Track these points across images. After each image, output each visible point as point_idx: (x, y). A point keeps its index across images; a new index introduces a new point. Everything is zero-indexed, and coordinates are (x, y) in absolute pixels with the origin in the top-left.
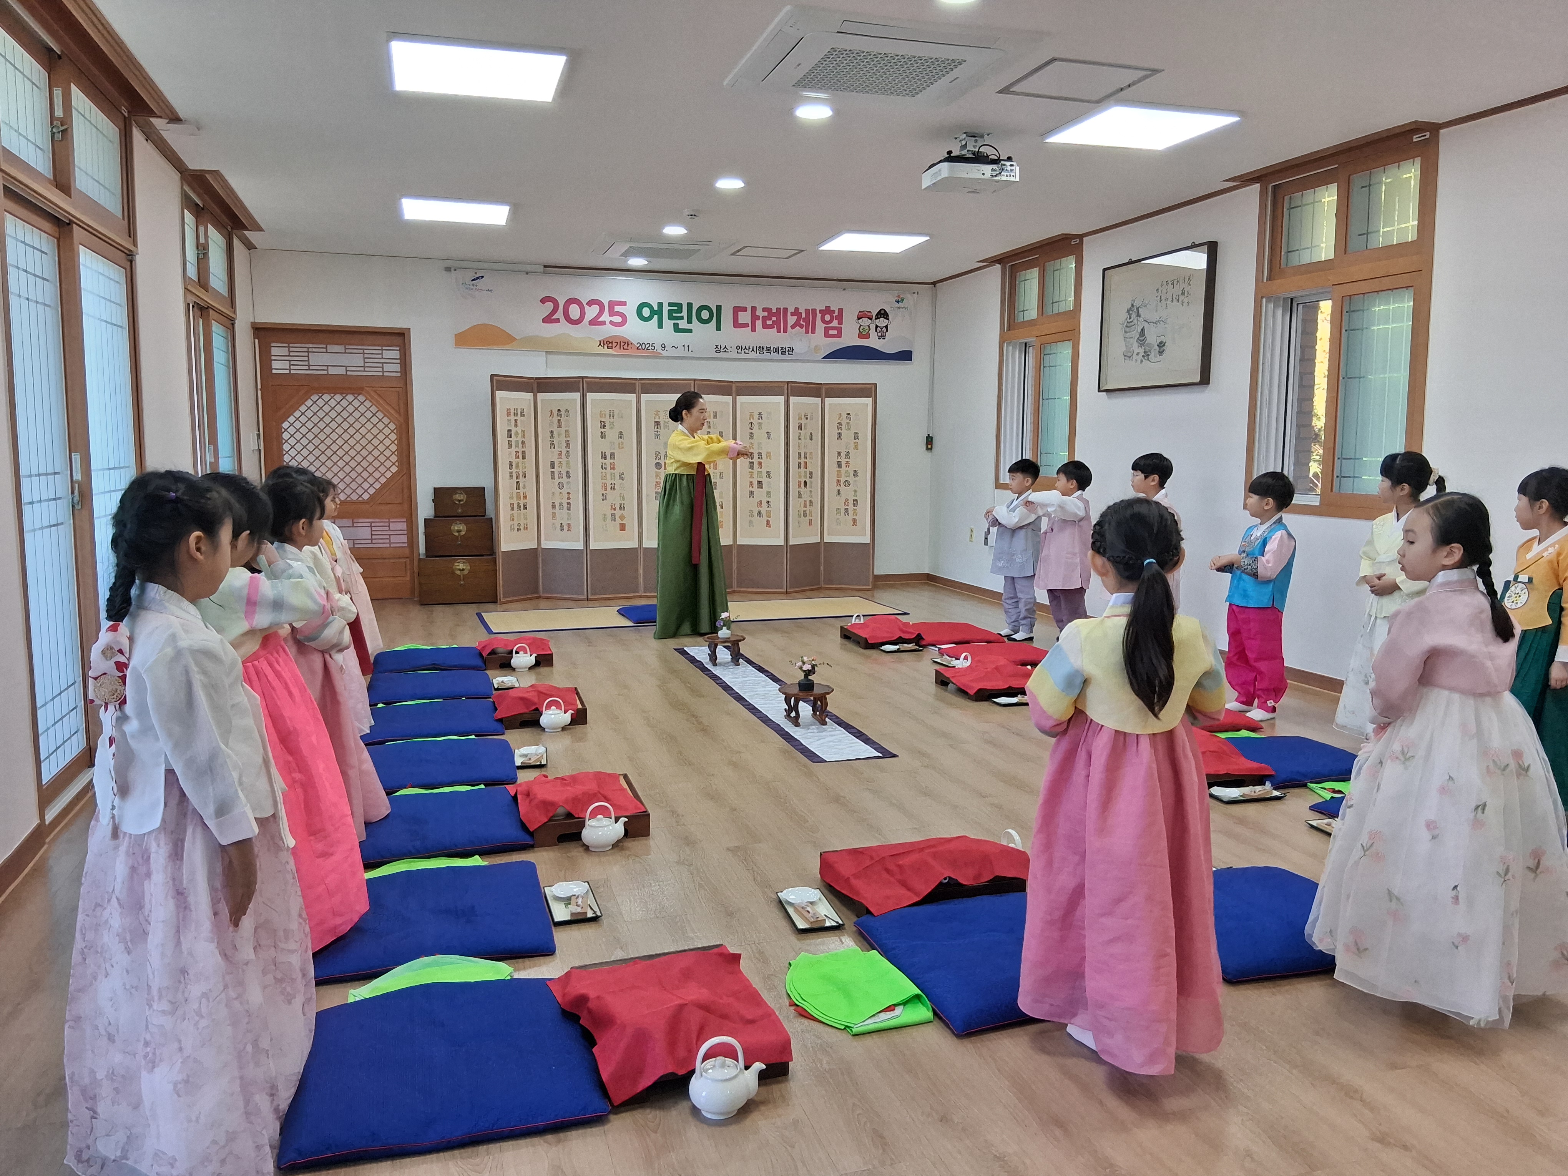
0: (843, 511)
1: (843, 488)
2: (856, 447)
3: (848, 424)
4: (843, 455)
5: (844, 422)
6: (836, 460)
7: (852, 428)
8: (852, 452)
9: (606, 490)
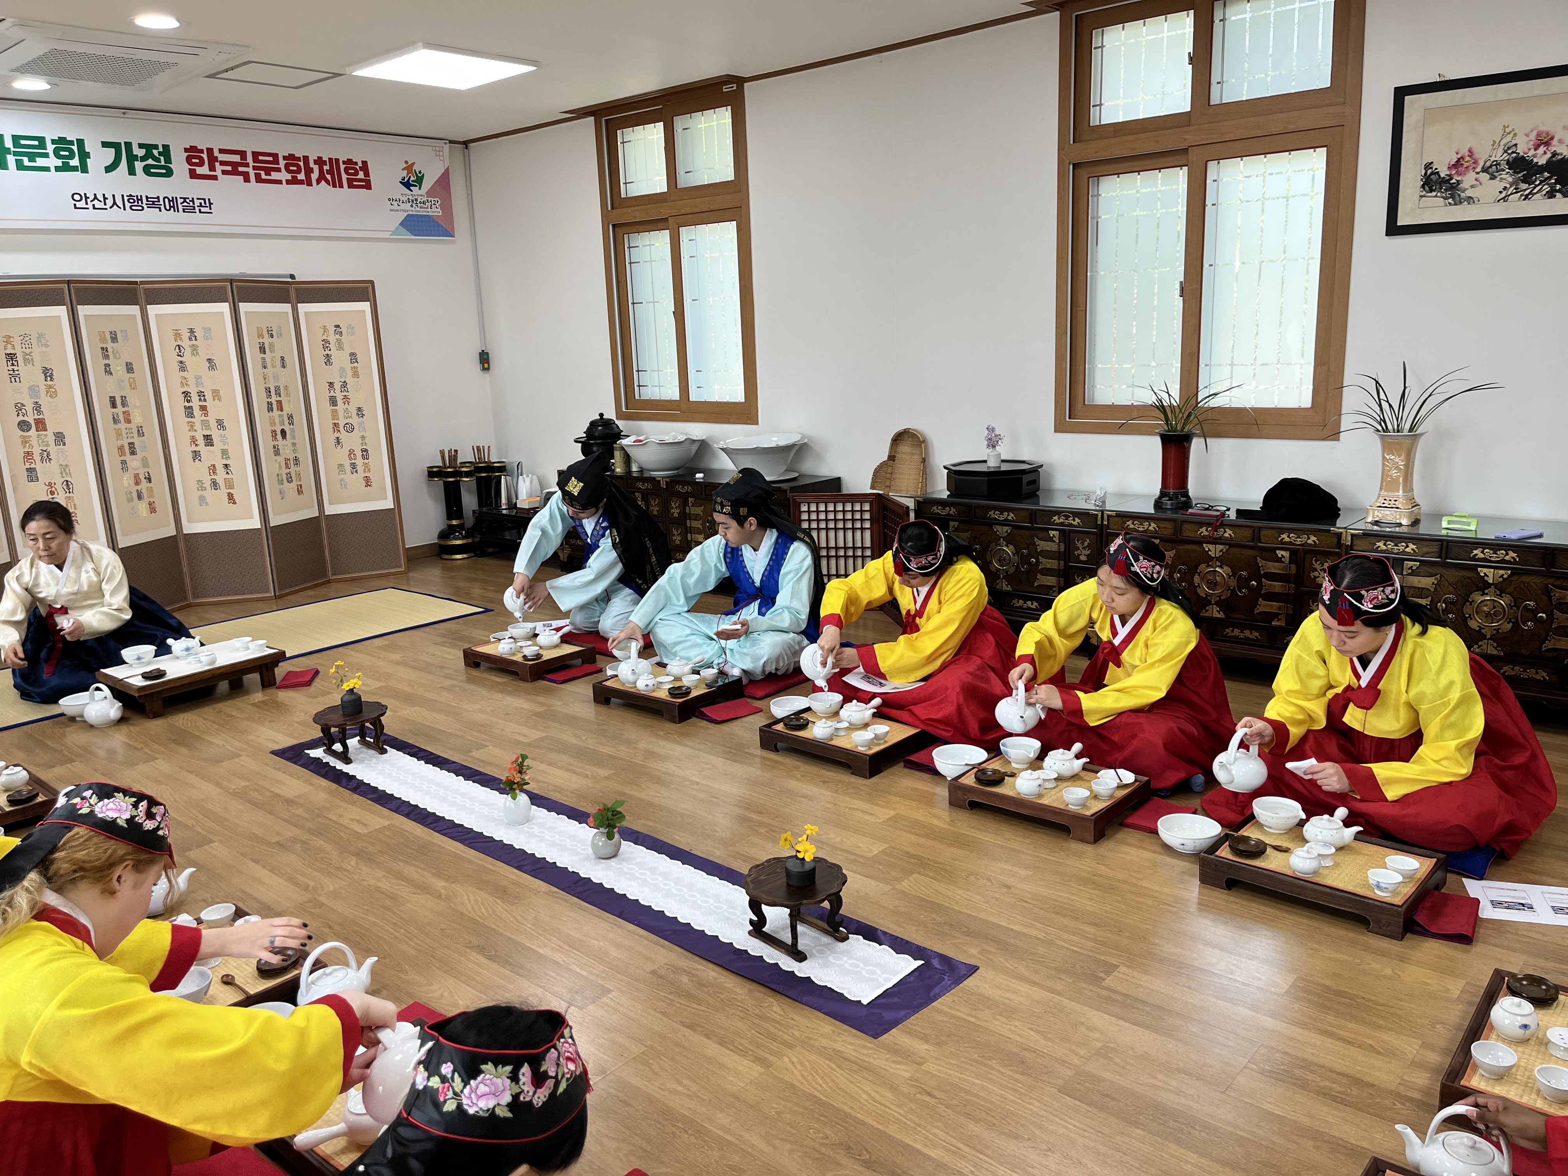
0: (348, 468)
1: (343, 435)
2: (356, 374)
3: (338, 341)
4: (337, 386)
5: (332, 338)
6: (327, 395)
7: (345, 347)
8: (350, 380)
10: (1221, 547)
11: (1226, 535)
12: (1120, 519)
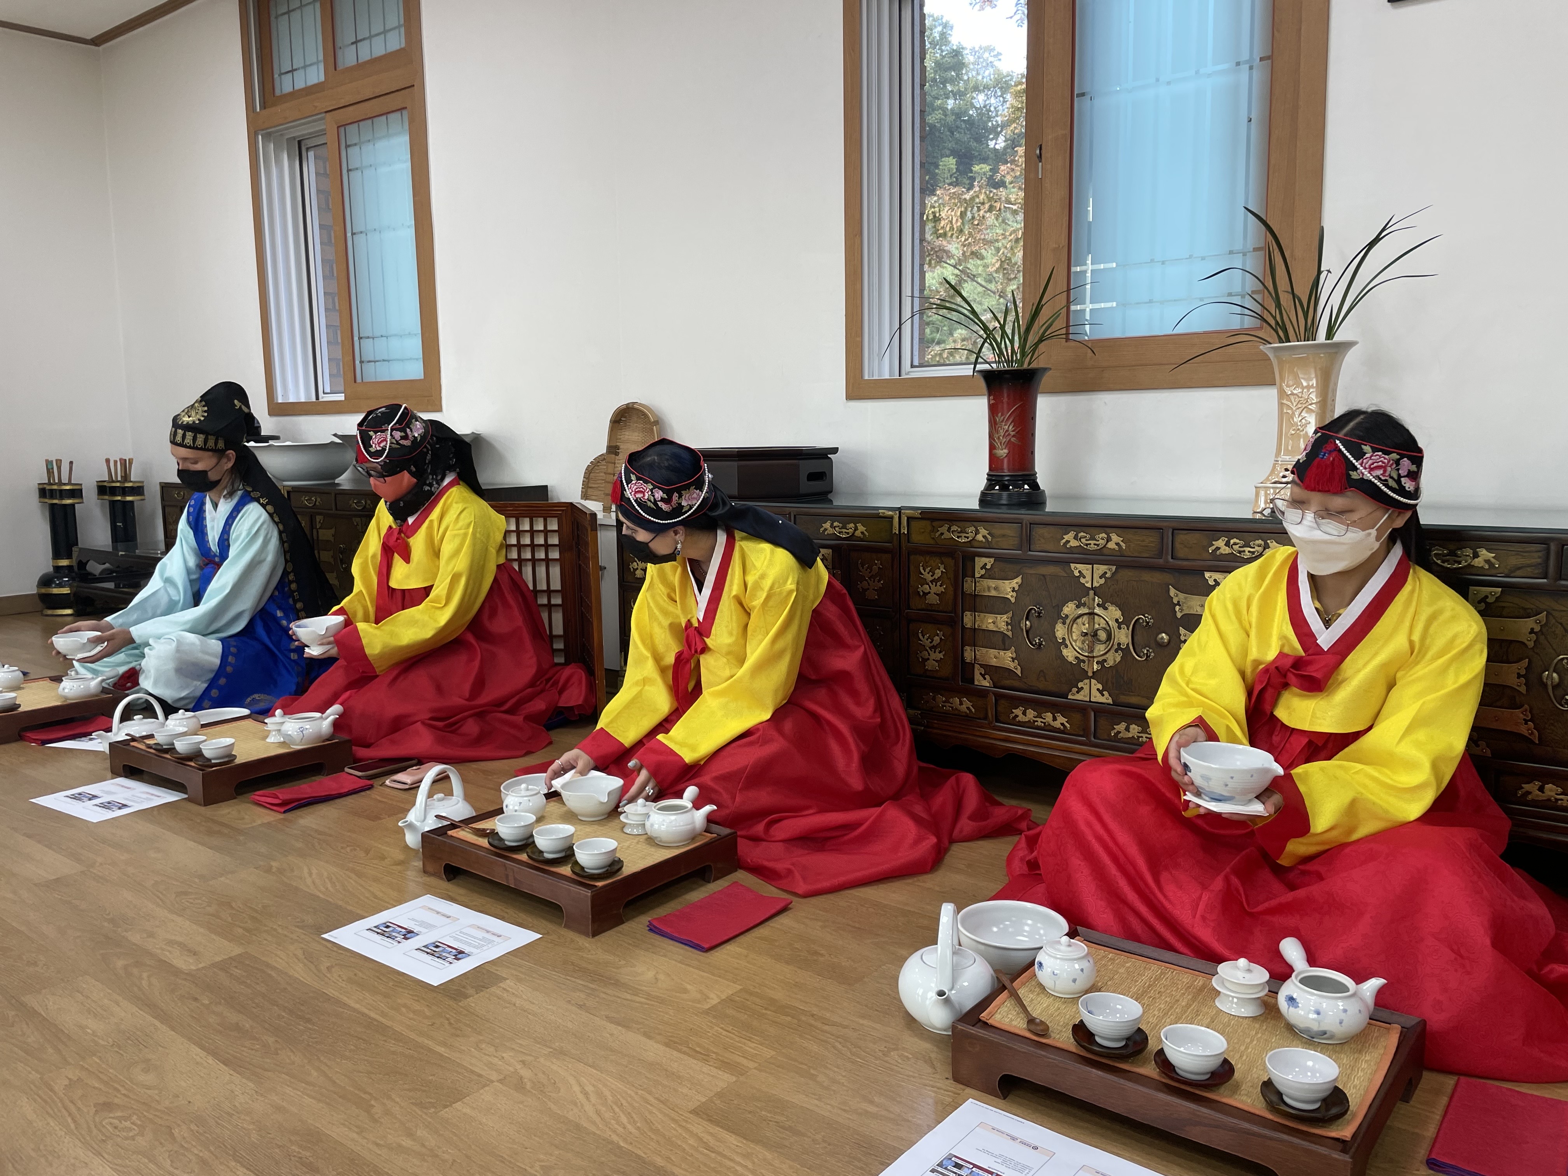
10: (1100, 569)
11: (1112, 545)
12: (928, 523)
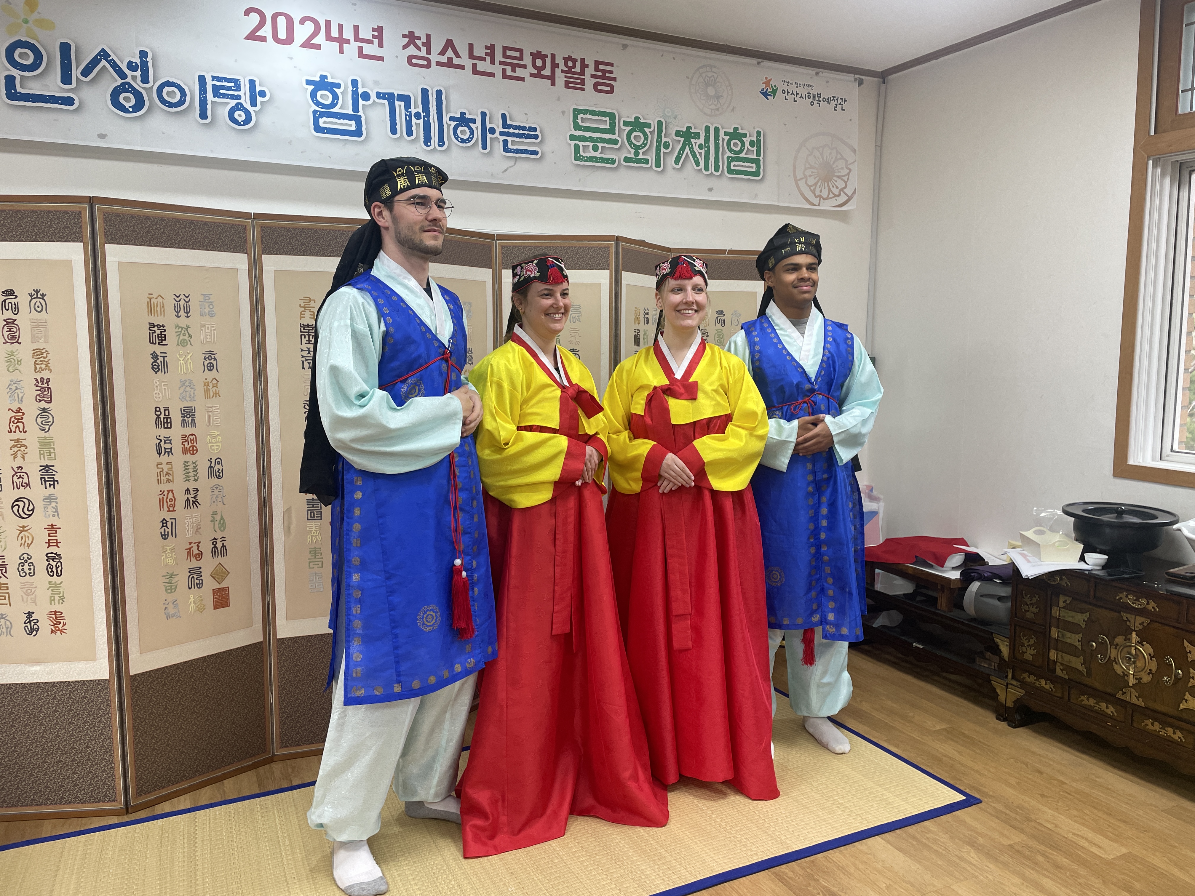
9: (172, 508)
